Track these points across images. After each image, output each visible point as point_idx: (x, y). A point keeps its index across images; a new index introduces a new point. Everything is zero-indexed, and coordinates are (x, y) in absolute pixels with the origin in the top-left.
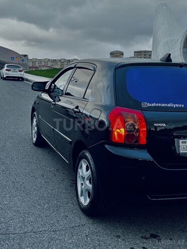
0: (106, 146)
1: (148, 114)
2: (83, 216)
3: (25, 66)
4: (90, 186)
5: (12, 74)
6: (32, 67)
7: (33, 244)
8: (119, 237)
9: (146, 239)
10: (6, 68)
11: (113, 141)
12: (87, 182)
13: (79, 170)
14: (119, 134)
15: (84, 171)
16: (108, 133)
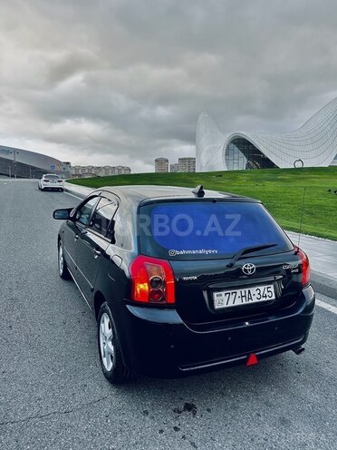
0: (128, 306)
1: (176, 265)
2: (106, 383)
3: (67, 174)
4: (112, 348)
5: (50, 185)
6: (76, 175)
7: (36, 438)
8: (146, 413)
9: (180, 412)
10: (44, 179)
11: (136, 299)
12: (110, 344)
13: (102, 325)
14: (142, 291)
15: (106, 328)
16: (129, 285)
